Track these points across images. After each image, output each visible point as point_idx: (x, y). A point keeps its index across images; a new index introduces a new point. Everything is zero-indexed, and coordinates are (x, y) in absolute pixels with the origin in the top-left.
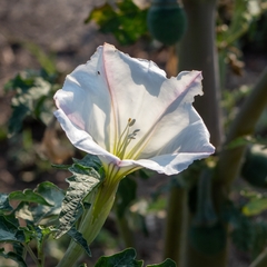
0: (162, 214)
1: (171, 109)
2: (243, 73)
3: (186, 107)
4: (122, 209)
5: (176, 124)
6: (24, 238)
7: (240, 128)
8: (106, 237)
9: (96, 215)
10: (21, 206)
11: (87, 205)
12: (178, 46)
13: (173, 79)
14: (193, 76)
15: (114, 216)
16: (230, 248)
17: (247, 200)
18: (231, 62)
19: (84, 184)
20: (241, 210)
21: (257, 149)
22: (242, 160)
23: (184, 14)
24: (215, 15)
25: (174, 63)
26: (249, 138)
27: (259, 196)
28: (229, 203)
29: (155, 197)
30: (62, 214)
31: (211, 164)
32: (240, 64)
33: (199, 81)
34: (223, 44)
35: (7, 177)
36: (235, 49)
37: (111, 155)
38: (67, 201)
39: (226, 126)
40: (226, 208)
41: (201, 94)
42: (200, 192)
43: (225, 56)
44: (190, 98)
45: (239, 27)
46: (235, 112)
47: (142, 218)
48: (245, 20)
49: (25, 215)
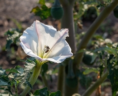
0: (57, 74)
1: (58, 41)
2: (83, 28)
3: (63, 40)
4: (43, 73)
5: (60, 46)
6: (11, 84)
7: (82, 46)
8: (39, 81)
9: (34, 76)
10: (10, 73)
11: (31, 73)
12: (61, 20)
13: (59, 31)
14: (66, 30)
15: (41, 76)
16: (79, 85)
17: (84, 70)
18: (79, 24)
19: (30, 66)
20: (82, 73)
21: (87, 53)
22: (83, 57)
23: (63, 9)
24: (73, 9)
25: (59, 26)
26: (85, 49)
27: (88, 68)
28: (79, 70)
29: (54, 69)
30: (23, 76)
31: (73, 58)
32: (81, 25)
33: (68, 32)
34: (76, 19)
35: (6, 63)
36: (80, 20)
37: (39, 57)
38: (25, 72)
39: (77, 45)
40: (78, 72)
41: (68, 36)
42: (69, 67)
43: (77, 22)
44: (65, 38)
45: (81, 13)
46: (80, 41)
47: (50, 76)
48: (83, 11)
49: (11, 76)
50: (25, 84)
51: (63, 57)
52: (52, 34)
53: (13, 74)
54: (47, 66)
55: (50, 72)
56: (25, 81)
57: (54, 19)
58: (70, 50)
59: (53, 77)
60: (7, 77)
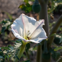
0: (36, 51)
1: (37, 28)
2: (54, 19)
3: (41, 28)
4: (27, 50)
5: (39, 31)
6: (5, 58)
7: (53, 32)
9: (21, 52)
10: (4, 50)
11: (19, 50)
12: (39, 13)
13: (38, 21)
14: (42, 21)
15: (25, 52)
16: (51, 58)
17: (55, 48)
18: (51, 16)
19: (18, 45)
20: (53, 50)
21: (57, 36)
22: (54, 39)
23: (40, 6)
24: (47, 6)
25: (38, 17)
26: (55, 34)
27: (58, 47)
28: (51, 48)
29: (34, 47)
30: (13, 52)
31: (47, 40)
32: (53, 17)
33: (44, 22)
34: (49, 13)
35: (2, 42)
36: (52, 14)
37: (24, 39)
38: (14, 49)
39: (50, 31)
40: (50, 49)
41: (44, 25)
42: (44, 46)
43: (50, 15)
44: (42, 26)
45: (53, 9)
46: (52, 28)
47: (32, 52)
48: (54, 7)
49: (5, 52)
50: (14, 58)
51: (41, 39)
52: (33, 23)
53: (7, 51)
54: (29, 45)
55: (31, 49)
56: (15, 55)
57: (34, 12)
58: (46, 34)
59: (34, 52)
60: (2, 52)
